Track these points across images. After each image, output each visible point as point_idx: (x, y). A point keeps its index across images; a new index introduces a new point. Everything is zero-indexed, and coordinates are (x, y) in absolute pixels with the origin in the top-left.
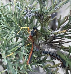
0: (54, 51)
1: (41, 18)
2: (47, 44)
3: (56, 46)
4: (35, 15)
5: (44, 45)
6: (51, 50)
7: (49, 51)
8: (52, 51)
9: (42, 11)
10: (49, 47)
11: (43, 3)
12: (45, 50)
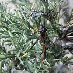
0: (71, 45)
1: (49, 16)
2: (62, 39)
3: (71, 39)
4: (42, 14)
5: (60, 41)
6: (67, 44)
7: (66, 45)
8: (69, 45)
9: (47, 9)
10: (65, 42)
11: (46, 1)
12: (62, 45)
